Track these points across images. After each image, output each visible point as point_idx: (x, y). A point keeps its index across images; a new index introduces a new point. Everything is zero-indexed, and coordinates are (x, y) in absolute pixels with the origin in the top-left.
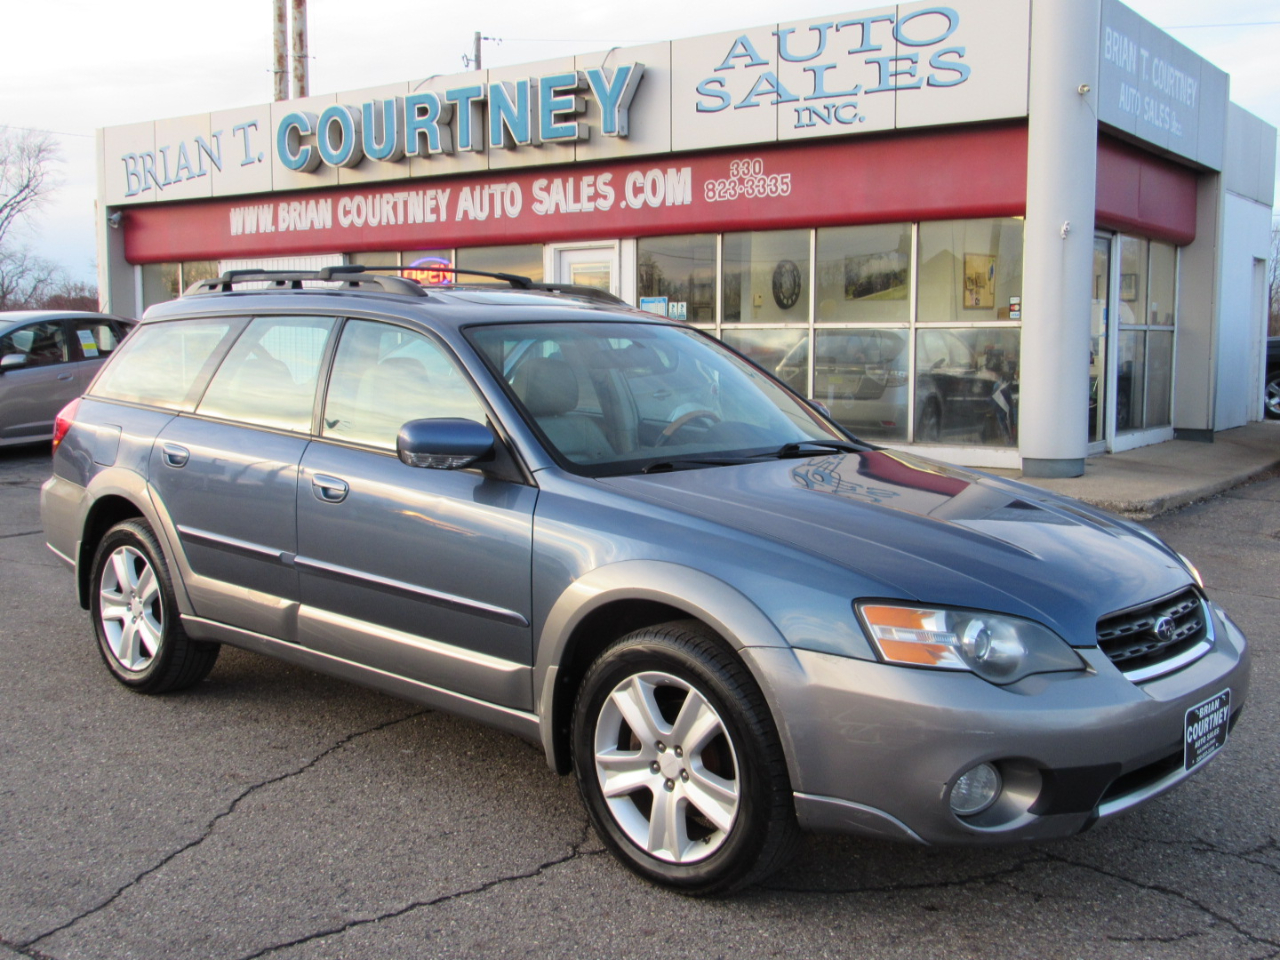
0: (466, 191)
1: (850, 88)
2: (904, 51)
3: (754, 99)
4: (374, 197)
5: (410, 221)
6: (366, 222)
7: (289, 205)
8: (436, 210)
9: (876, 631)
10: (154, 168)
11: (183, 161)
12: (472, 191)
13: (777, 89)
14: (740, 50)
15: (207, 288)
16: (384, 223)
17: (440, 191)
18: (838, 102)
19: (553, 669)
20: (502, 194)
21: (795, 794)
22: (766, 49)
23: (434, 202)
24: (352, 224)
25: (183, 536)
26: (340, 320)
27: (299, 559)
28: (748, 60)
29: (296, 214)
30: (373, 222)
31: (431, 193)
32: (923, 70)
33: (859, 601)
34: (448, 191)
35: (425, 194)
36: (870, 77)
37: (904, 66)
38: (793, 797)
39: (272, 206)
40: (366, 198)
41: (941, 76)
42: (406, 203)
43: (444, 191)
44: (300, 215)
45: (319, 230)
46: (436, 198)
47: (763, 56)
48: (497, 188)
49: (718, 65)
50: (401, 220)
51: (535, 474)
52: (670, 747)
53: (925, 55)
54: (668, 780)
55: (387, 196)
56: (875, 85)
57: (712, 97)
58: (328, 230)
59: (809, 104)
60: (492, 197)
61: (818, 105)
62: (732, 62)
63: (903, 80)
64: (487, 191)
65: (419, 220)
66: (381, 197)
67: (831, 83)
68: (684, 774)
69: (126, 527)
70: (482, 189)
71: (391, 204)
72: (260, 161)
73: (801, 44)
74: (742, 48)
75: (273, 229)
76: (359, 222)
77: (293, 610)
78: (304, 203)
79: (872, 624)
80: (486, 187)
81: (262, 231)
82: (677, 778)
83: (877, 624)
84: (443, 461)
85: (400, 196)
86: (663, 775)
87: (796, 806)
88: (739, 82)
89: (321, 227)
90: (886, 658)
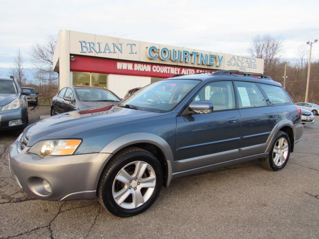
0: (183, 69)
1: (245, 66)
2: (251, 63)
3: (235, 65)
4: (162, 67)
5: (171, 73)
6: (160, 72)
7: (138, 64)
8: (177, 72)
10: (94, 47)
11: (107, 48)
12: (185, 69)
13: (237, 64)
14: (233, 58)
16: (165, 72)
17: (178, 68)
18: (244, 68)
20: (191, 71)
22: (236, 58)
23: (177, 70)
24: (156, 71)
28: (234, 59)
29: (140, 67)
30: (162, 72)
31: (176, 68)
32: (253, 66)
34: (180, 69)
35: (175, 68)
36: (247, 66)
37: (251, 65)
39: (132, 64)
40: (160, 67)
41: (254, 67)
42: (170, 69)
43: (179, 68)
44: (141, 67)
45: (147, 72)
46: (177, 69)
47: (236, 59)
48: (190, 70)
49: (231, 59)
50: (169, 72)
53: (253, 64)
55: (165, 67)
56: (248, 67)
57: (229, 63)
58: (149, 72)
59: (241, 67)
60: (189, 71)
61: (242, 67)
62: (232, 59)
63: (251, 67)
64: (188, 70)
65: (173, 73)
66: (164, 67)
67: (244, 65)
70: (187, 69)
71: (167, 69)
72: (136, 53)
73: (240, 59)
74: (233, 57)
75: (133, 69)
76: (158, 71)
78: (142, 65)
80: (188, 69)
81: (129, 69)
85: (169, 68)
88: (233, 62)
89: (148, 71)
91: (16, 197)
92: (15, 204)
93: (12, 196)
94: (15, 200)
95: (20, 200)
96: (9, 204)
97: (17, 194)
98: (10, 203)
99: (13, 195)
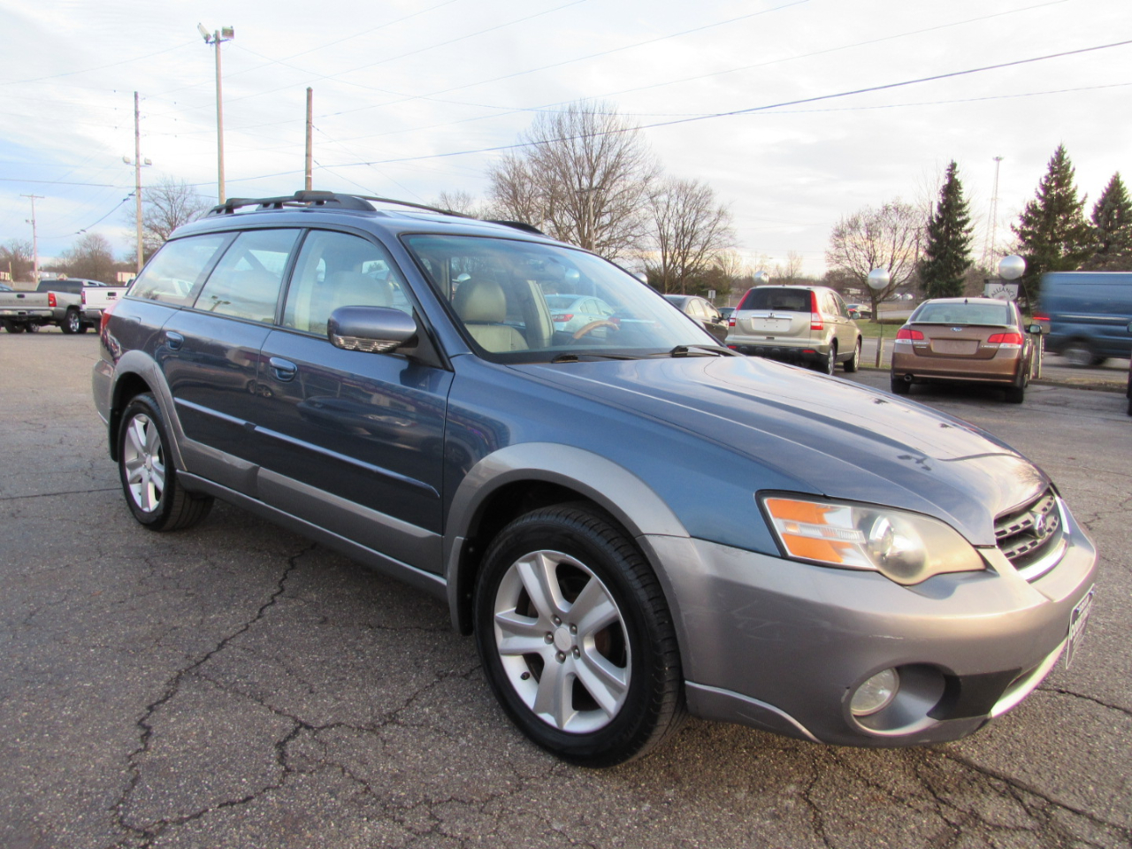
9: (778, 524)
15: (215, 212)
19: (459, 539)
21: (687, 682)
25: (178, 406)
26: (304, 230)
27: (258, 429)
33: (762, 493)
38: (684, 685)
51: (452, 360)
52: (566, 623)
54: (560, 652)
68: (577, 651)
69: (143, 397)
77: (255, 470)
79: (774, 516)
82: (569, 653)
83: (780, 518)
84: (370, 344)
86: (556, 647)
87: (687, 695)
90: (790, 554)
91: (1017, 809)
92: (1041, 785)
93: (1029, 823)
94: (1028, 799)
95: (1012, 789)
96: (1062, 797)
97: (1004, 819)
98: (1054, 797)
99: (1017, 829)
